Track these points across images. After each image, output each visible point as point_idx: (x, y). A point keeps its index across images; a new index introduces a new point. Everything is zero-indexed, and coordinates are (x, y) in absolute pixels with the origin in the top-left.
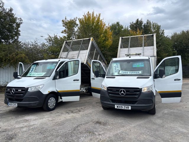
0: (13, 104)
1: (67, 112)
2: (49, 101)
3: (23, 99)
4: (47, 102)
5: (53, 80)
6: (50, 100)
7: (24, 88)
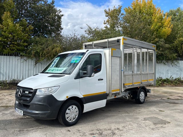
0: (19, 111)
1: (92, 132)
2: (68, 111)
3: (30, 106)
4: (64, 113)
5: (75, 79)
6: (69, 109)
7: (32, 89)
